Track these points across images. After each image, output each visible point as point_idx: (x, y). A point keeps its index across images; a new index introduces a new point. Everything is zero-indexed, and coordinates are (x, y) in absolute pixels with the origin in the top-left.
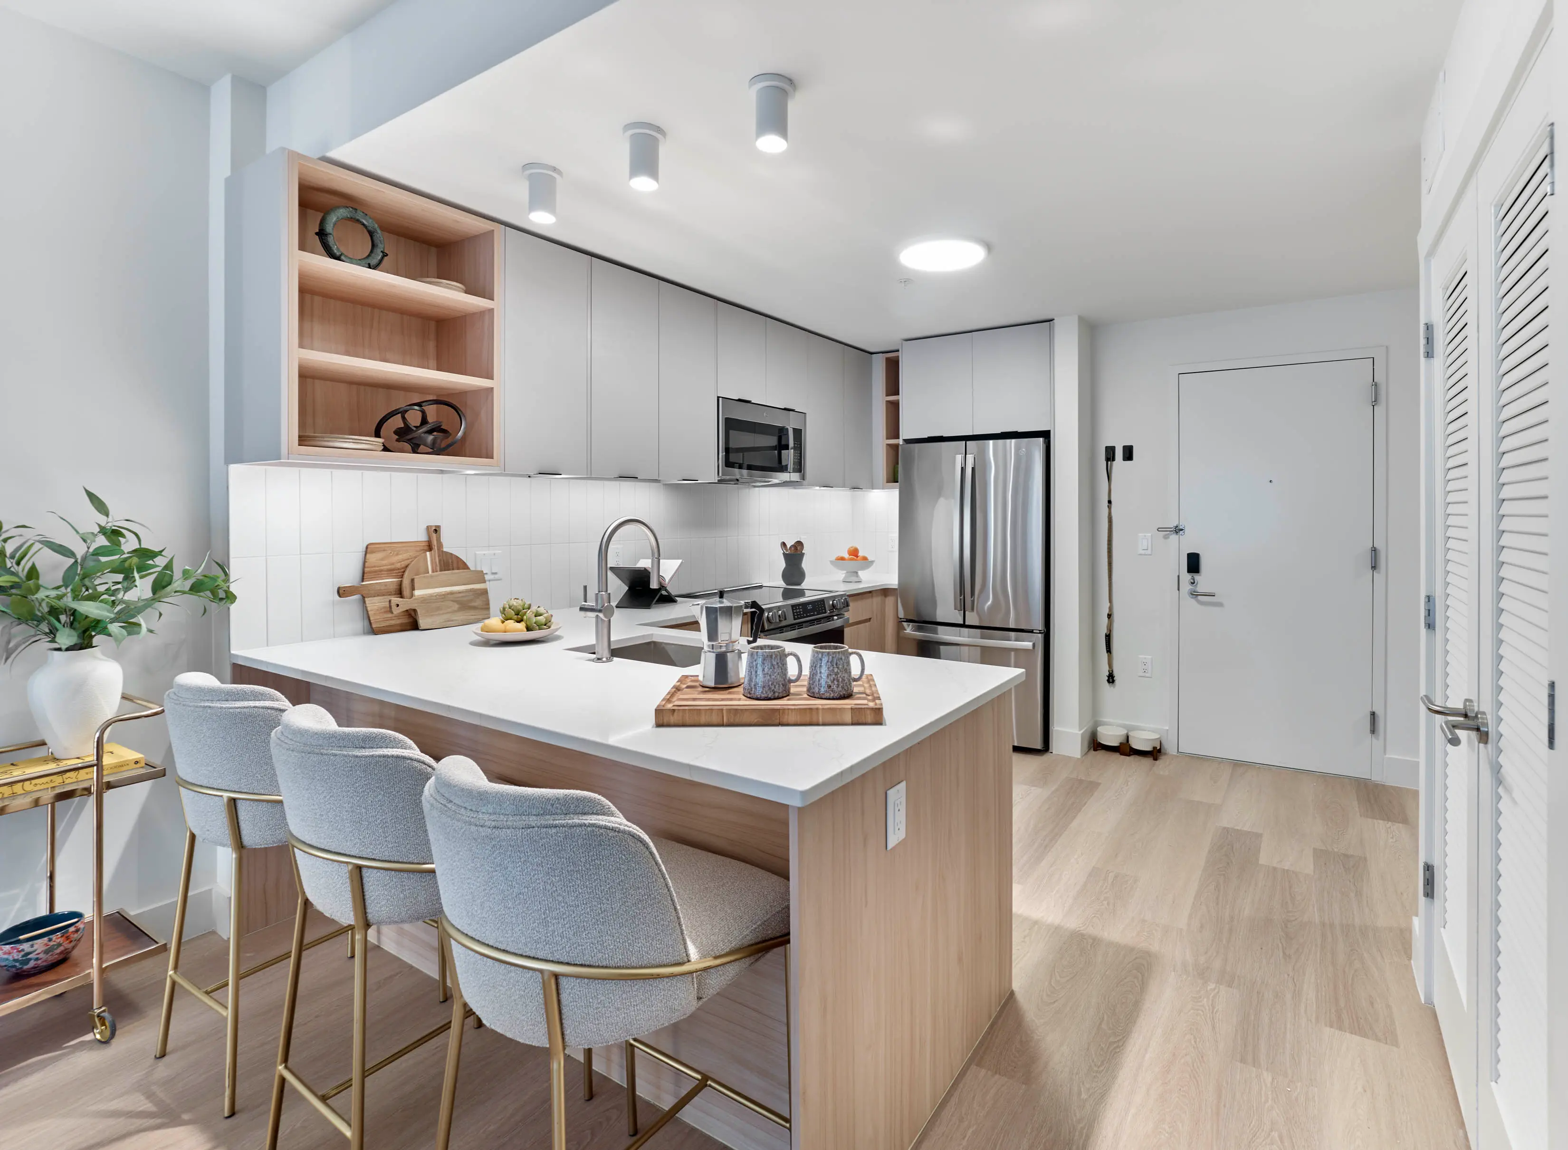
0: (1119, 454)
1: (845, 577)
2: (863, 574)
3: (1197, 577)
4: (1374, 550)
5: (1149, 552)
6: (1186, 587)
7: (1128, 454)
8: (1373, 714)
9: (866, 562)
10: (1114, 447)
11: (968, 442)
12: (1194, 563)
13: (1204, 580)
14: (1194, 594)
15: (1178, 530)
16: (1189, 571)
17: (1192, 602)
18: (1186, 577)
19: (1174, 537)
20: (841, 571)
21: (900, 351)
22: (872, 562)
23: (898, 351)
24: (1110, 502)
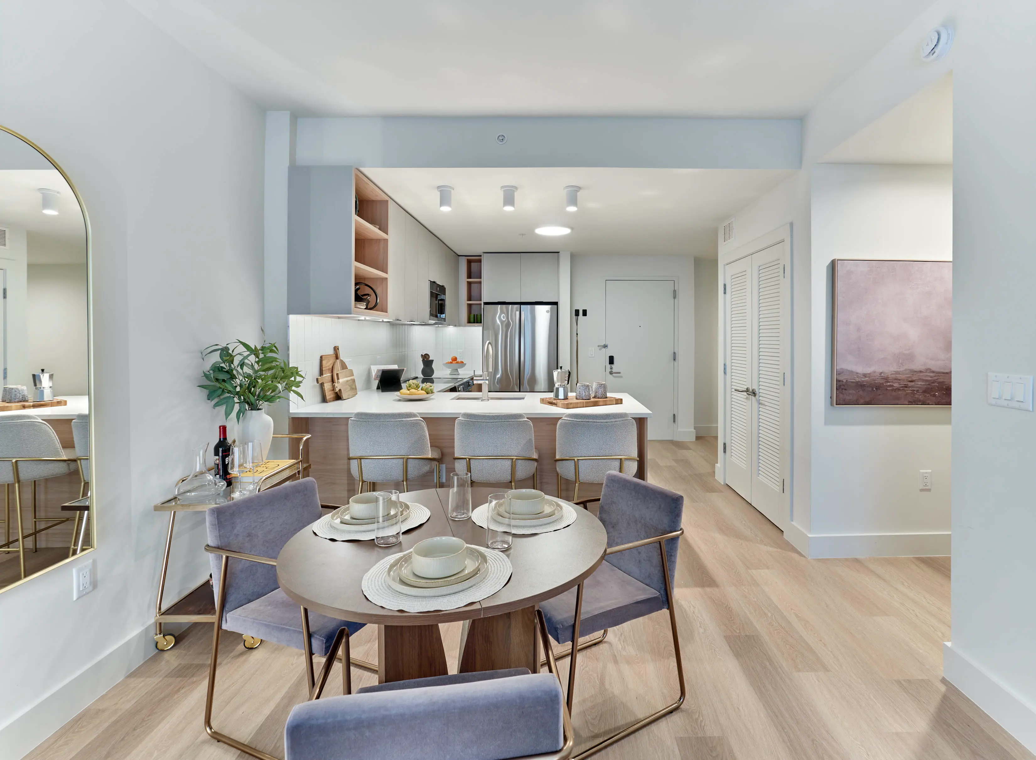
0: (581, 313)
1: (451, 372)
2: (460, 371)
3: (613, 366)
4: (674, 353)
5: (593, 356)
6: (608, 370)
7: (585, 313)
8: (674, 415)
9: (462, 364)
10: (579, 310)
11: (521, 306)
12: (611, 360)
13: (615, 367)
14: (611, 373)
15: (605, 346)
16: (610, 364)
17: (611, 376)
18: (608, 366)
19: (604, 349)
20: (448, 369)
21: (482, 256)
22: (466, 364)
23: (481, 256)
24: (577, 334)
